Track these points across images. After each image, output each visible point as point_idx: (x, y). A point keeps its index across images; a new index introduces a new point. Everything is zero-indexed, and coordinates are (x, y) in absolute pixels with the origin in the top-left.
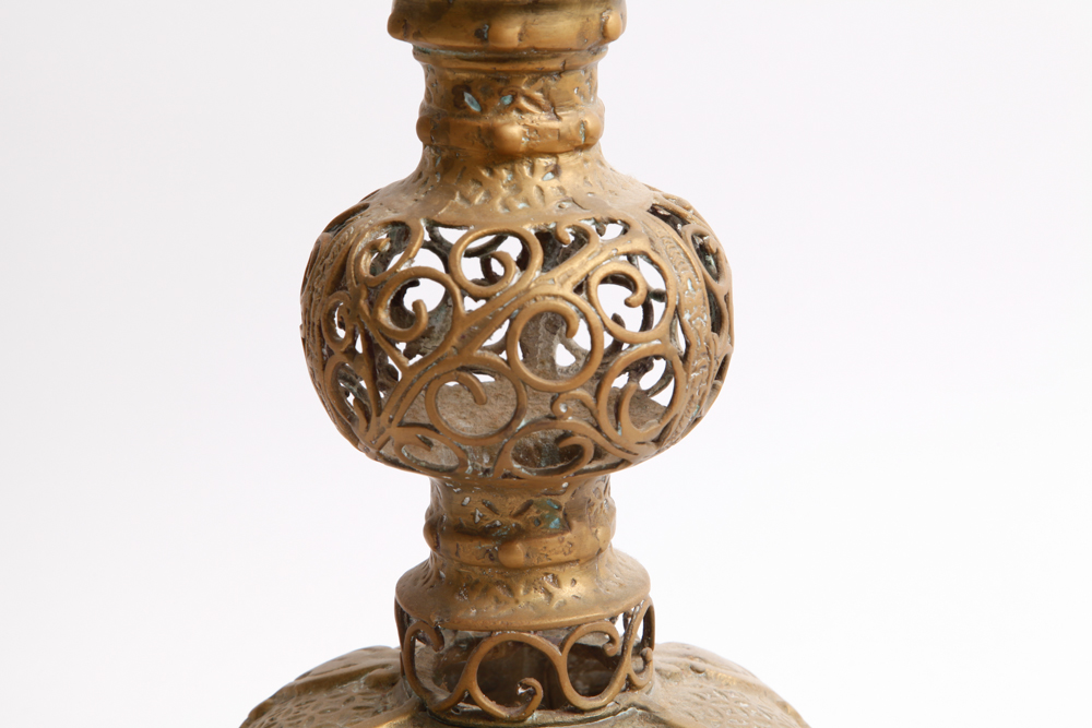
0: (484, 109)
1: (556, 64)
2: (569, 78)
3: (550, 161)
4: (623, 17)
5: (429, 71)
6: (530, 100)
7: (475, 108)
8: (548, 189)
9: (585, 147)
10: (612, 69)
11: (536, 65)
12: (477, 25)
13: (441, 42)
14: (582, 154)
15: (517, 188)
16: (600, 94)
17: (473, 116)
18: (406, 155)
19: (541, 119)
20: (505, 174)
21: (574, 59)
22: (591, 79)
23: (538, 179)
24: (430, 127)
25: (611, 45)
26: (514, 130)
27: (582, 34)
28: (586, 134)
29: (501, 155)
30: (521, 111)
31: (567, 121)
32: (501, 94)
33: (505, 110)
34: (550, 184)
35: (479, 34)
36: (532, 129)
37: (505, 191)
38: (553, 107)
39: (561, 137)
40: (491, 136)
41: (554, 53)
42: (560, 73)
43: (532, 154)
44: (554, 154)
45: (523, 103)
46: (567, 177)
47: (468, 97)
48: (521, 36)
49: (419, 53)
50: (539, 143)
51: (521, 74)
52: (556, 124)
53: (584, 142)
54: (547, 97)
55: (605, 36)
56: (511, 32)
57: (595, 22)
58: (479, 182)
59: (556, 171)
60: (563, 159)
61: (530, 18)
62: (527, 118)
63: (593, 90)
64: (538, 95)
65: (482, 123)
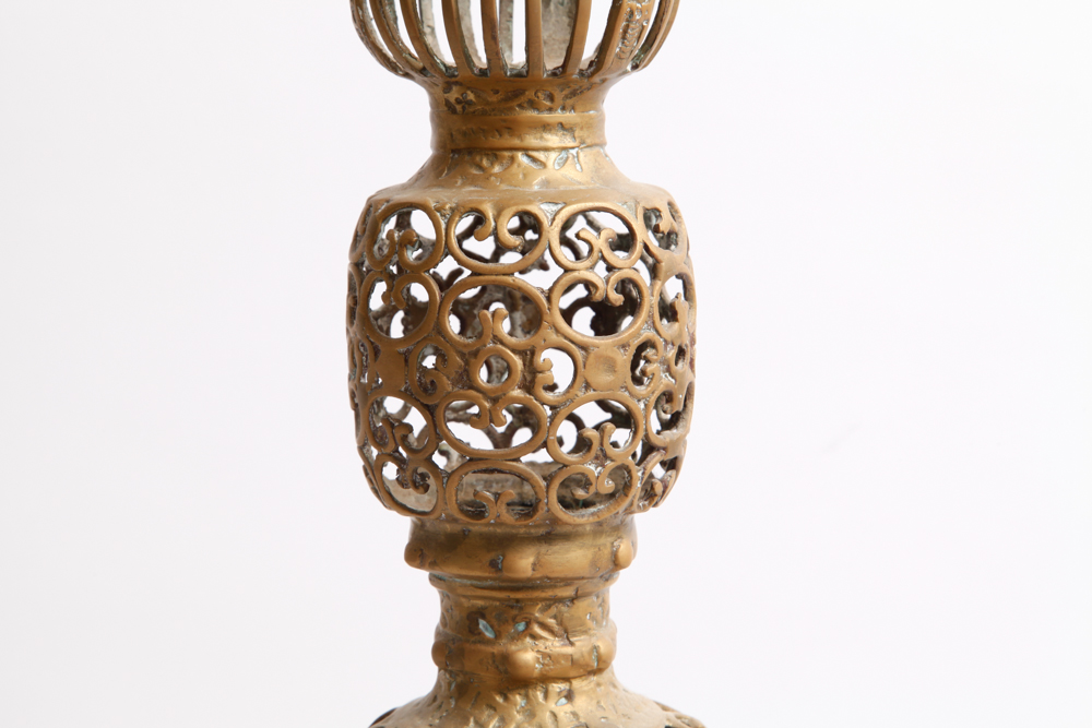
0: (498, 636)
1: (569, 592)
2: (581, 605)
3: (563, 686)
4: (634, 545)
5: (444, 597)
6: (544, 626)
7: (489, 635)
8: (561, 715)
9: (598, 671)
10: (621, 592)
11: (549, 593)
12: (492, 555)
13: (455, 570)
14: (594, 678)
15: (531, 714)
16: (612, 615)
17: (487, 642)
18: (423, 677)
19: (555, 645)
20: (519, 699)
21: (587, 586)
22: (603, 604)
23: (552, 705)
24: (447, 651)
25: (622, 572)
26: (528, 656)
27: (594, 563)
28: (599, 659)
29: (515, 681)
30: (534, 637)
31: (580, 646)
32: (515, 620)
33: (518, 636)
34: (563, 708)
35: (494, 564)
36: (545, 655)
37: (519, 717)
38: (566, 633)
39: (573, 662)
40: (505, 662)
41: (567, 581)
42: (573, 600)
43: (545, 680)
44: (567, 680)
45: (537, 629)
46: (582, 703)
47: (482, 624)
48: (534, 568)
49: (435, 580)
50: (553, 669)
51: (535, 601)
52: (569, 650)
53: (597, 666)
54: (560, 623)
55: (616, 564)
56: (524, 563)
57: (606, 552)
58: (493, 707)
59: (569, 696)
60: (576, 684)
61: (544, 548)
62: (541, 645)
63: (605, 613)
64: (551, 622)
65: (496, 649)
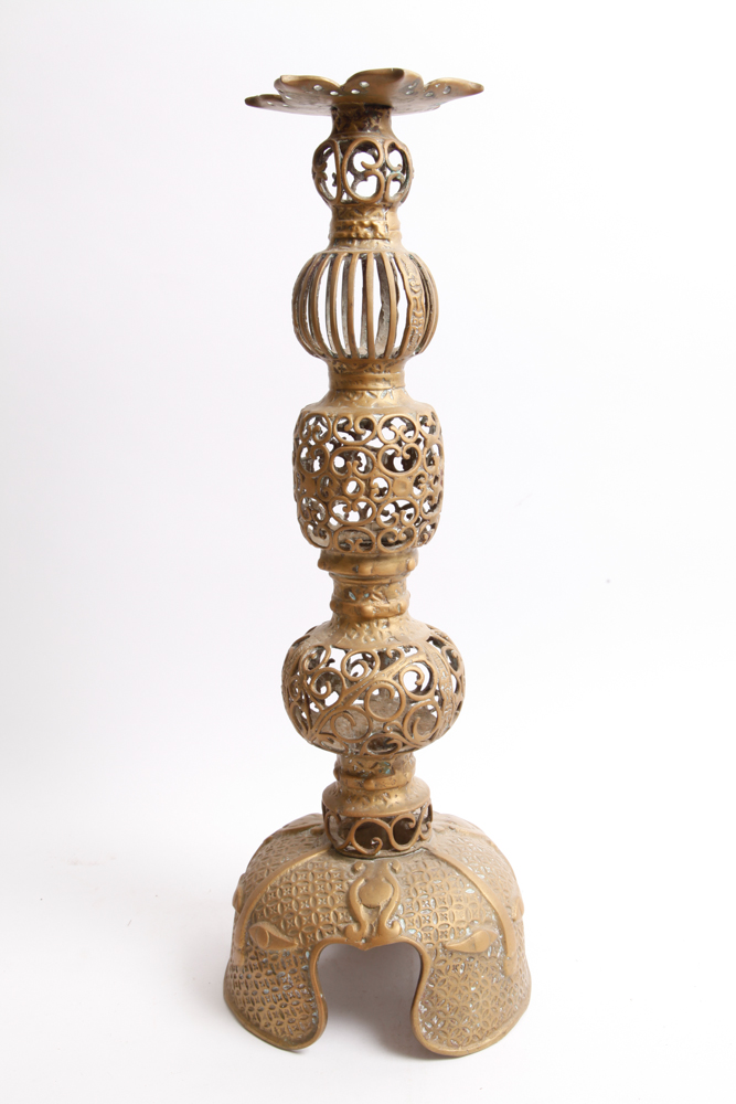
0: (357, 599)
1: (387, 581)
2: (393, 586)
3: (385, 620)
4: (417, 561)
5: (335, 582)
6: (376, 595)
7: (353, 599)
8: (384, 633)
9: (400, 614)
10: (411, 580)
11: (379, 582)
12: (353, 566)
13: (340, 571)
14: (399, 617)
15: (371, 632)
16: (408, 589)
17: (353, 602)
18: (327, 615)
19: (382, 604)
20: (366, 626)
21: (396, 579)
22: (403, 585)
23: (380, 629)
24: (336, 604)
25: (412, 572)
26: (370, 608)
27: (398, 569)
28: (401, 609)
29: (364, 618)
30: (373, 600)
31: (393, 603)
32: (364, 593)
33: (366, 599)
34: (384, 630)
35: (354, 570)
36: (377, 608)
37: (366, 633)
38: (386, 598)
39: (389, 610)
40: (360, 610)
41: (386, 577)
42: (389, 584)
43: (377, 618)
44: (387, 618)
45: (374, 597)
46: (393, 628)
47: (350, 594)
48: (372, 571)
49: (331, 575)
50: (380, 614)
51: (373, 585)
52: (387, 605)
53: (400, 612)
54: (384, 594)
55: (408, 569)
56: (368, 569)
57: (404, 564)
58: (355, 629)
59: (388, 625)
60: (391, 619)
61: (376, 563)
62: (375, 603)
63: (404, 589)
64: (380, 593)
65: (356, 605)
